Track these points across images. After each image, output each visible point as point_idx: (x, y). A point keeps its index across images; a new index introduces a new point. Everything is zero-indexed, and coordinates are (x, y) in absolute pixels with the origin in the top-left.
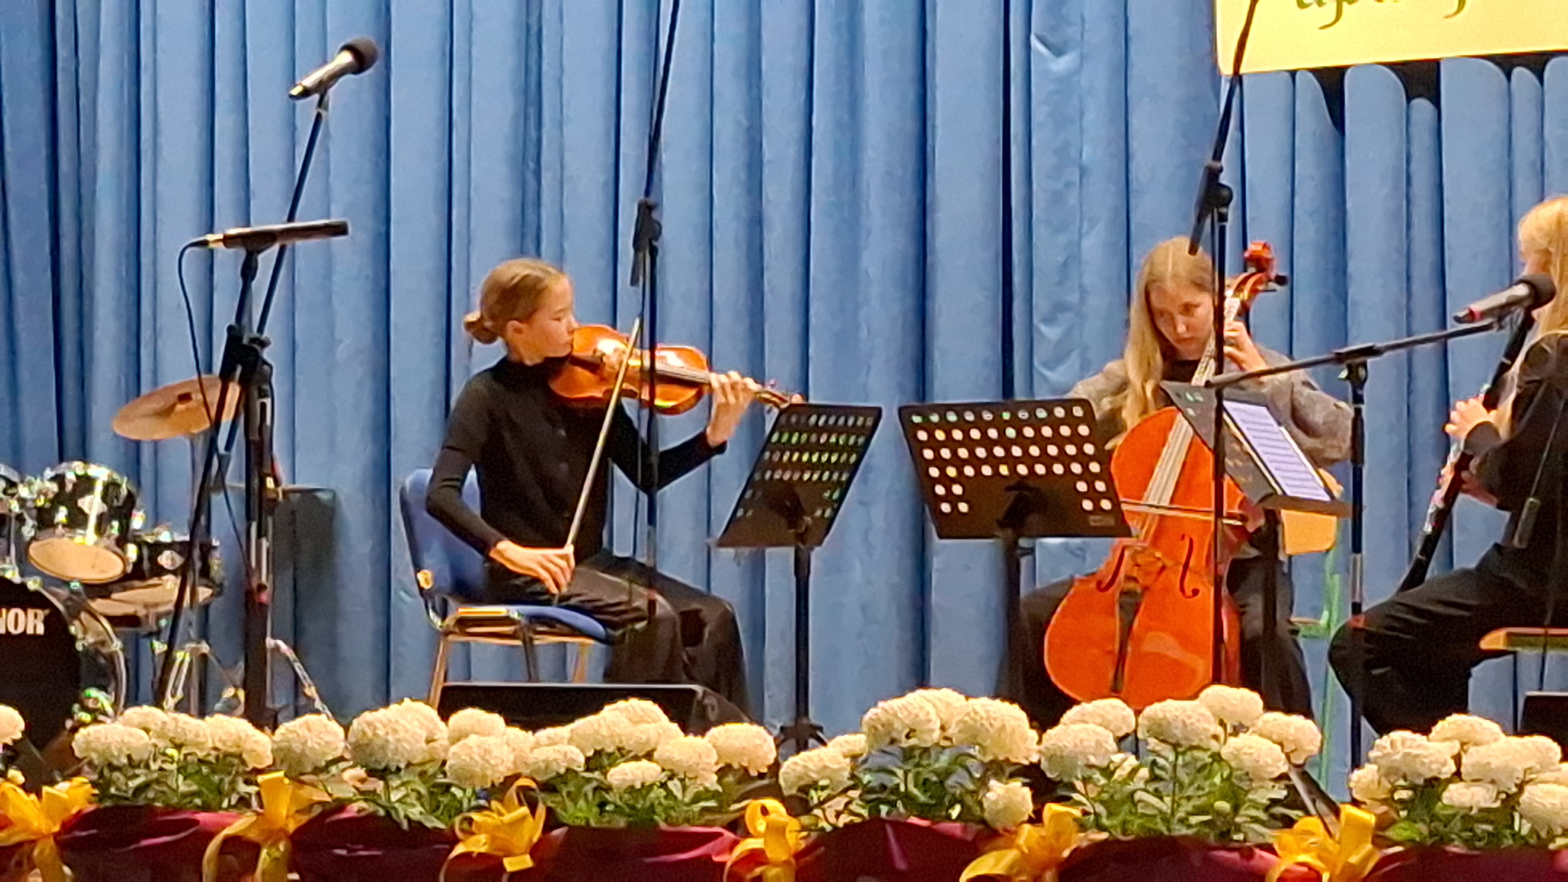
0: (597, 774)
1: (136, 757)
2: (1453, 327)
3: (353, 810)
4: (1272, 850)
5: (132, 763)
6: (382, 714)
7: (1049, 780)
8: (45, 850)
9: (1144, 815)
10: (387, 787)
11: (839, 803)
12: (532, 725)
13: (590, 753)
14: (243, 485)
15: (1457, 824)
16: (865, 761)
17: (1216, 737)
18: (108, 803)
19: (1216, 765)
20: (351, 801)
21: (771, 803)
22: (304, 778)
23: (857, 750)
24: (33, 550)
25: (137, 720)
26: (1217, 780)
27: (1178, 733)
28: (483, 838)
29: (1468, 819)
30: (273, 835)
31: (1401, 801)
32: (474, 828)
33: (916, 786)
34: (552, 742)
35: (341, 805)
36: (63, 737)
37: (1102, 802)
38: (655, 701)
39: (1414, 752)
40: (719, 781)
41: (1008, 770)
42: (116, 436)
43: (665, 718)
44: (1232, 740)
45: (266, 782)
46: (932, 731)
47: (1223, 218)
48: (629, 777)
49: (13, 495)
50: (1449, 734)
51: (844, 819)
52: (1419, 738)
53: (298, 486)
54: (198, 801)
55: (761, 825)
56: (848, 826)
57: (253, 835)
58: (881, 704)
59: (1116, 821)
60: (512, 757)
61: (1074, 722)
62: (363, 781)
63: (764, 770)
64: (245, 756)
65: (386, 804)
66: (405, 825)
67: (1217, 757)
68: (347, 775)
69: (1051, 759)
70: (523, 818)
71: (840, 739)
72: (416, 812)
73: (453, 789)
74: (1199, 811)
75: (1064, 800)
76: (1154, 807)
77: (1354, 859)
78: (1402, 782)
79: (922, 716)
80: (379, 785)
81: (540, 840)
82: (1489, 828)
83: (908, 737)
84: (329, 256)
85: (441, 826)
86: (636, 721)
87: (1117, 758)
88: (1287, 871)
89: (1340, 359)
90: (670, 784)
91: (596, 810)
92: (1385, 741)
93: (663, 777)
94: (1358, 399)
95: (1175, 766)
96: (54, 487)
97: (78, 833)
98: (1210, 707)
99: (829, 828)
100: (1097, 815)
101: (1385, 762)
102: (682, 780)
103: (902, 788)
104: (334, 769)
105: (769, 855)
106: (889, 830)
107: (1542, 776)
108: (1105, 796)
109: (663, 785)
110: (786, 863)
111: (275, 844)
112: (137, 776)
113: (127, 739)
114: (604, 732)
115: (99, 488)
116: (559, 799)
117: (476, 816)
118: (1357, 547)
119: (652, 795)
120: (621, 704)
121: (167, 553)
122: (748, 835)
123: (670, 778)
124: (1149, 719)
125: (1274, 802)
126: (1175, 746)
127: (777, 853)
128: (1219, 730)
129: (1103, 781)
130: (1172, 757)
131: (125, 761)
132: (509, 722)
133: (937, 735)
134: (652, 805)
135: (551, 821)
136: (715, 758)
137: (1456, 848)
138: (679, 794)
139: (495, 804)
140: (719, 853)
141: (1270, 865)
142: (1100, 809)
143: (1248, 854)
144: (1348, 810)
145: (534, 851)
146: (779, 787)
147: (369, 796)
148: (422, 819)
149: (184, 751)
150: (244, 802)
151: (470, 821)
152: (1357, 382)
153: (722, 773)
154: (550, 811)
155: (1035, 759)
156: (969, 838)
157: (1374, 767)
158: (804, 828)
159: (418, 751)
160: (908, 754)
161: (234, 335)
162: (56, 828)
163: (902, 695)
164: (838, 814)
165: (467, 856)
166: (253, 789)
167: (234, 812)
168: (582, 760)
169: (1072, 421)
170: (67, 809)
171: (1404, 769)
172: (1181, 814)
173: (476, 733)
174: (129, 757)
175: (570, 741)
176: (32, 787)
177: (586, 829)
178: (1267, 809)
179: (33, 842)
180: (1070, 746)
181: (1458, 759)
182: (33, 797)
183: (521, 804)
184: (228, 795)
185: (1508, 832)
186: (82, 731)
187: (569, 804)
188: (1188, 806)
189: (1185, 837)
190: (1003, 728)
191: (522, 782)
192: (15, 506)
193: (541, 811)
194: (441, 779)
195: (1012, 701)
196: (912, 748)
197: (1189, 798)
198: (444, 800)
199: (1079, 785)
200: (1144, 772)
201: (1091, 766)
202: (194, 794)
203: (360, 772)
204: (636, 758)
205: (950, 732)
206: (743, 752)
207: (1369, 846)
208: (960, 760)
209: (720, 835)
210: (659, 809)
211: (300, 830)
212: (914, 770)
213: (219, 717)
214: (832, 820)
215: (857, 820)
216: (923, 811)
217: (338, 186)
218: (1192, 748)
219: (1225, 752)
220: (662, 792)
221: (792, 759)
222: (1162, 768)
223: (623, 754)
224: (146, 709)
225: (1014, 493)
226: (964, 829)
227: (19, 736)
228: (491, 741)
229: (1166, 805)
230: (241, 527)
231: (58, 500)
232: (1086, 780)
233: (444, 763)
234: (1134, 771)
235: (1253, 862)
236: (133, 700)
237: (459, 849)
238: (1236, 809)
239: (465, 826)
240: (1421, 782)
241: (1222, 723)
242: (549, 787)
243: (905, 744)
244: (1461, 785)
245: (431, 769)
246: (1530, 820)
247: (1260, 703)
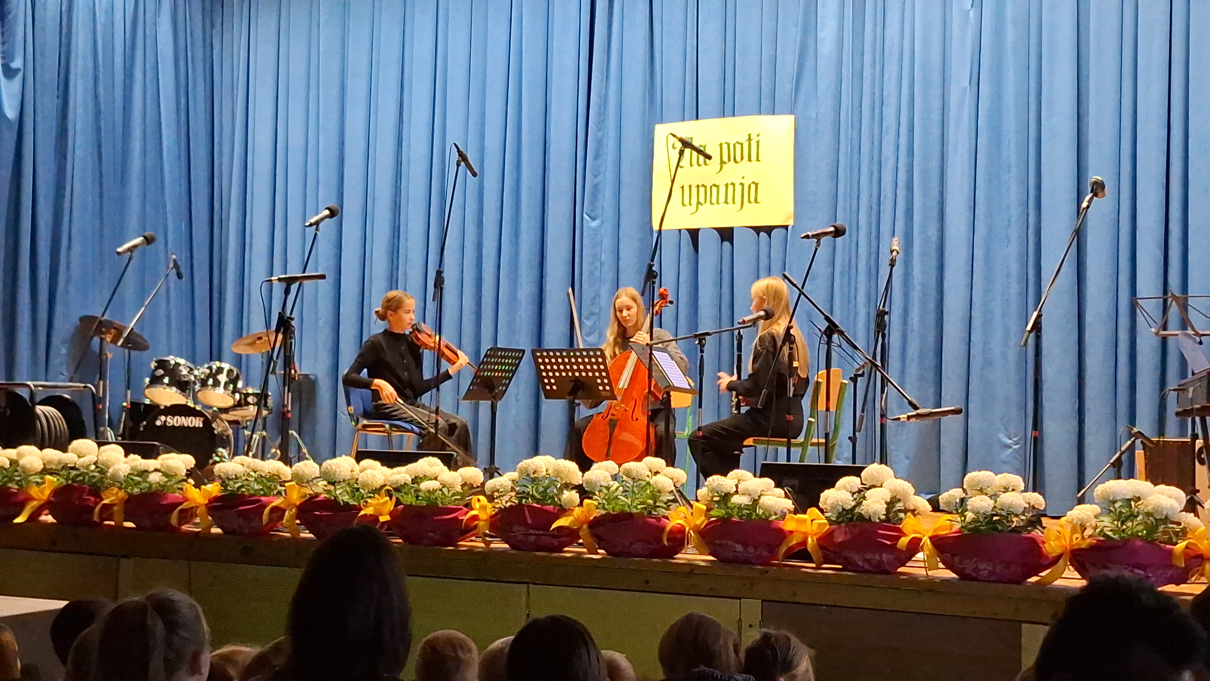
0: (416, 485)
1: (238, 476)
2: (737, 326)
3: (322, 496)
4: (668, 519)
5: (237, 478)
6: (334, 461)
7: (586, 491)
8: (201, 510)
9: (621, 505)
10: (335, 488)
11: (507, 498)
12: (391, 466)
13: (413, 477)
14: (283, 372)
15: (736, 510)
16: (517, 482)
17: (648, 476)
18: (227, 493)
19: (648, 487)
20: (321, 494)
21: (482, 498)
22: (304, 485)
23: (514, 478)
24: (199, 394)
25: (239, 461)
26: (648, 492)
27: (634, 474)
28: (371, 508)
29: (740, 507)
30: (291, 505)
31: (716, 502)
32: (368, 505)
33: (536, 492)
34: (399, 473)
35: (317, 495)
36: (209, 467)
37: (606, 500)
38: (439, 458)
39: (721, 483)
40: (462, 489)
41: (571, 487)
42: (232, 352)
43: (442, 464)
44: (654, 477)
45: (289, 486)
46: (542, 471)
47: (654, 283)
48: (428, 487)
49: (192, 374)
50: (733, 477)
51: (509, 504)
52: (723, 478)
53: (303, 373)
54: (262, 493)
55: (477, 505)
56: (510, 506)
57: (282, 506)
58: (524, 461)
59: (611, 506)
60: (383, 478)
61: (596, 469)
62: (326, 486)
63: (479, 485)
64: (281, 476)
65: (334, 494)
66: (342, 503)
67: (648, 483)
68: (320, 484)
69: (587, 483)
70: (386, 502)
71: (508, 474)
72: (346, 498)
73: (361, 490)
74: (641, 503)
75: (591, 498)
76: (624, 501)
77: (698, 522)
78: (716, 494)
79: (539, 466)
80: (331, 488)
81: (393, 510)
82: (748, 512)
83: (534, 473)
84: (317, 286)
85: (356, 504)
86: (431, 465)
87: (611, 483)
88: (673, 526)
89: (696, 336)
90: (443, 489)
91: (415, 499)
92: (710, 479)
93: (441, 487)
94: (702, 351)
95: (633, 486)
96: (208, 371)
97: (215, 504)
98: (647, 465)
99: (503, 507)
100: (604, 504)
101: (710, 487)
102: (448, 488)
103: (531, 493)
104: (315, 482)
105: (480, 517)
106: (526, 508)
107: (767, 493)
108: (606, 497)
109: (441, 490)
110: (486, 520)
111: (291, 510)
112: (237, 482)
113: (235, 468)
114: (419, 469)
115: (225, 372)
116: (401, 494)
117: (369, 500)
118: (700, 406)
119: (436, 493)
120: (425, 459)
121: (251, 397)
122: (472, 509)
123: (443, 487)
124: (624, 469)
125: (669, 501)
126: (633, 479)
127: (483, 516)
128: (650, 474)
129: (606, 492)
130: (632, 483)
131: (234, 477)
132: (383, 465)
133: (544, 473)
134: (436, 498)
135: (398, 503)
136: (461, 480)
137: (736, 519)
138: (446, 493)
139: (376, 496)
140: (461, 516)
141: (667, 524)
142: (604, 502)
143: (659, 520)
144: (696, 504)
145: (391, 514)
146: (485, 491)
147: (328, 492)
148: (348, 501)
149: (257, 473)
150: (279, 493)
151: (367, 502)
152: (702, 346)
153: (463, 486)
154: (397, 498)
155: (581, 483)
156: (556, 511)
157: (706, 488)
158: (494, 507)
159: (347, 474)
160: (534, 480)
161: (281, 316)
162: (207, 502)
163: (532, 458)
164: (506, 502)
165: (366, 515)
166: (283, 488)
167: (275, 497)
168: (410, 480)
169: (596, 357)
170: (211, 495)
171: (717, 489)
172: (635, 504)
173: (370, 469)
174: (236, 475)
175: (406, 472)
176: (197, 486)
177: (411, 505)
178: (666, 503)
179: (197, 507)
180: (594, 478)
181: (737, 486)
182: (198, 490)
183: (386, 496)
184: (273, 490)
185: (754, 514)
186: (218, 465)
187: (405, 496)
188: (637, 502)
189: (636, 513)
190: (569, 471)
191: (388, 487)
192: (193, 378)
193: (394, 499)
194: (356, 486)
195: (573, 461)
196: (535, 478)
197: (638, 499)
198: (357, 494)
199: (597, 493)
200: (621, 489)
201: (601, 486)
202: (262, 490)
203: (325, 483)
204: (431, 479)
205: (549, 472)
206: (471, 478)
207: (703, 518)
208: (553, 482)
209: (462, 509)
210: (439, 499)
211: (301, 504)
212: (535, 486)
213: (271, 460)
214: (504, 504)
215: (513, 504)
216: (538, 501)
217: (321, 260)
218: (639, 480)
219: (651, 482)
220: (440, 493)
221: (490, 481)
222: (629, 487)
223: (425, 478)
224: (243, 457)
225: (573, 383)
226: (554, 509)
227: (193, 466)
228: (375, 472)
229: (629, 501)
230: (281, 389)
231: (208, 377)
232: (600, 491)
233: (357, 480)
234: (617, 488)
235: (661, 523)
236: (236, 454)
237: (362, 513)
238: (655, 502)
239: (365, 504)
240: (723, 494)
241: (650, 471)
242: (397, 490)
243: (532, 476)
244: (738, 496)
245: (352, 482)
246: (762, 509)
247: (665, 464)
